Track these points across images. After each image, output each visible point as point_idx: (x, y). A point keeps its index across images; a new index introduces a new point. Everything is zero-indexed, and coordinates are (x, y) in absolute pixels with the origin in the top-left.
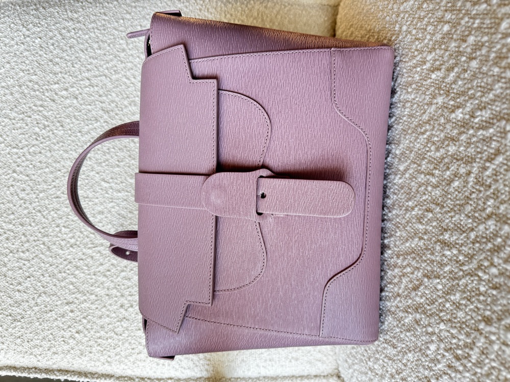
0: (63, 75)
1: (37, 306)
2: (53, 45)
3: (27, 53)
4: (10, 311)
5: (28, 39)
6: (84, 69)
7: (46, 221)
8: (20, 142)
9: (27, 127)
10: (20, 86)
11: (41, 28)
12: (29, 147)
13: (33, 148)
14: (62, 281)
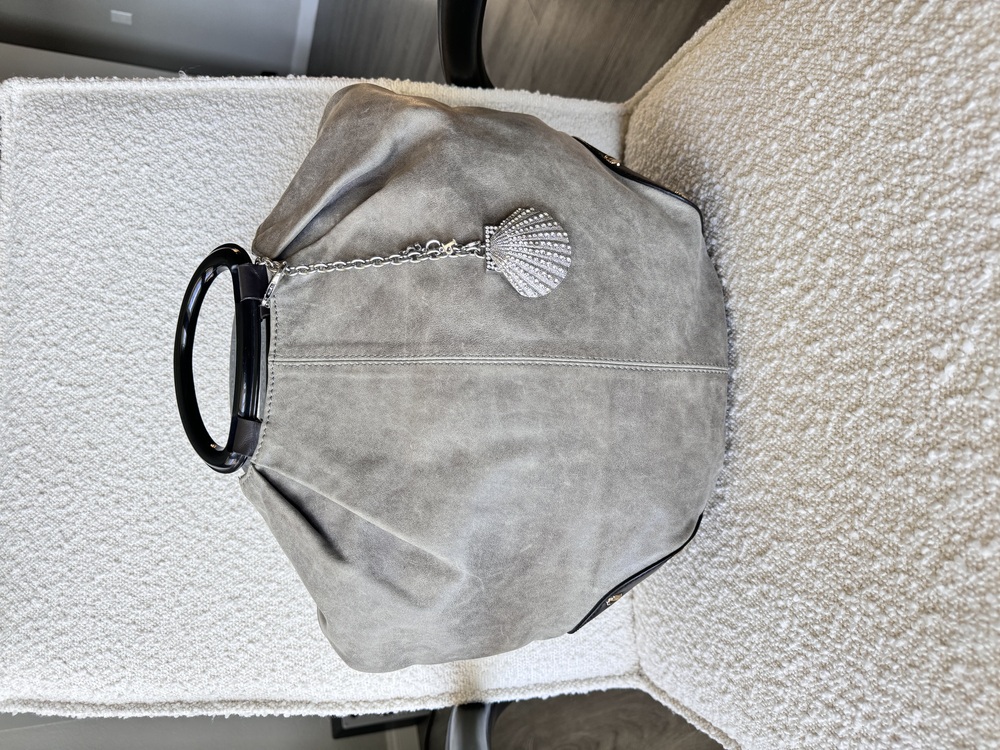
0: (195, 230)
1: (180, 605)
2: (172, 177)
3: (126, 190)
4: (133, 617)
5: (125, 165)
6: (232, 220)
7: (187, 470)
8: (126, 341)
9: (137, 317)
10: (117, 247)
11: (147, 148)
12: (145, 350)
13: (152, 352)
14: (220, 564)
